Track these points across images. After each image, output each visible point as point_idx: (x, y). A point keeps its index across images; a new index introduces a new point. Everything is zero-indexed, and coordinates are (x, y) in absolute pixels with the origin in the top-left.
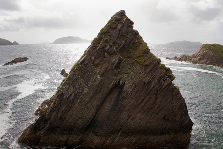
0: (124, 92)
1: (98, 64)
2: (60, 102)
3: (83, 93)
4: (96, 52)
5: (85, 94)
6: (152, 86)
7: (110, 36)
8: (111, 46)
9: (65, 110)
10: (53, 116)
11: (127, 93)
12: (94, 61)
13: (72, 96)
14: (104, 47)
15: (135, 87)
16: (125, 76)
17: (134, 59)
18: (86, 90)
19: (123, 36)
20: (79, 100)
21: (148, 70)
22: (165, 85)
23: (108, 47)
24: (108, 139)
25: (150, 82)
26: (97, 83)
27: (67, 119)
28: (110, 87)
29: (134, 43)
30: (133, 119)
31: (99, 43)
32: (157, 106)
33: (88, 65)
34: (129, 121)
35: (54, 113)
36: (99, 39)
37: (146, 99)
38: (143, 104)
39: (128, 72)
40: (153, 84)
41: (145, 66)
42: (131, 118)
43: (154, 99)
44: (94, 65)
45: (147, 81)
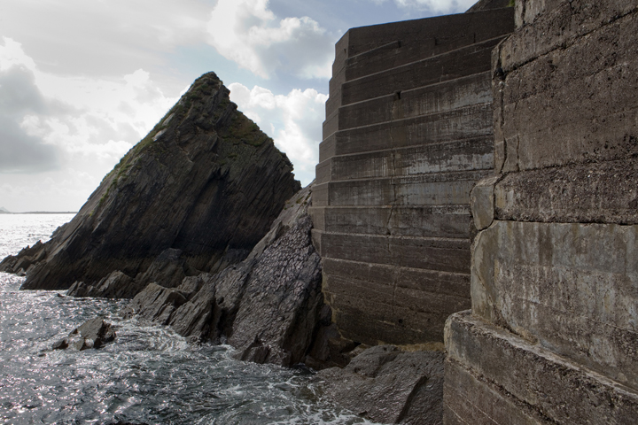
0: (230, 183)
1: (187, 143)
2: (128, 199)
3: (166, 185)
4: (184, 123)
5: (170, 186)
6: (268, 174)
7: (203, 103)
8: (206, 117)
9: (136, 212)
10: (113, 225)
11: (235, 185)
12: (180, 137)
13: (147, 191)
14: (195, 118)
15: (246, 174)
16: (228, 160)
17: (238, 138)
18: (171, 180)
19: (219, 107)
20: (160, 196)
21: (261, 152)
22: (284, 174)
23: (202, 118)
24: (210, 259)
25: (264, 169)
26: (189, 169)
27: (140, 228)
28: (208, 176)
29: (233, 120)
30: (245, 225)
31: (186, 112)
32: (275, 205)
33: (171, 144)
34: (240, 227)
35: (116, 219)
36: (186, 107)
37: (261, 193)
38: (257, 201)
39: (233, 154)
40: (269, 171)
41: (256, 146)
42: (242, 222)
43: (271, 193)
44: (179, 145)
45: (261, 166)
